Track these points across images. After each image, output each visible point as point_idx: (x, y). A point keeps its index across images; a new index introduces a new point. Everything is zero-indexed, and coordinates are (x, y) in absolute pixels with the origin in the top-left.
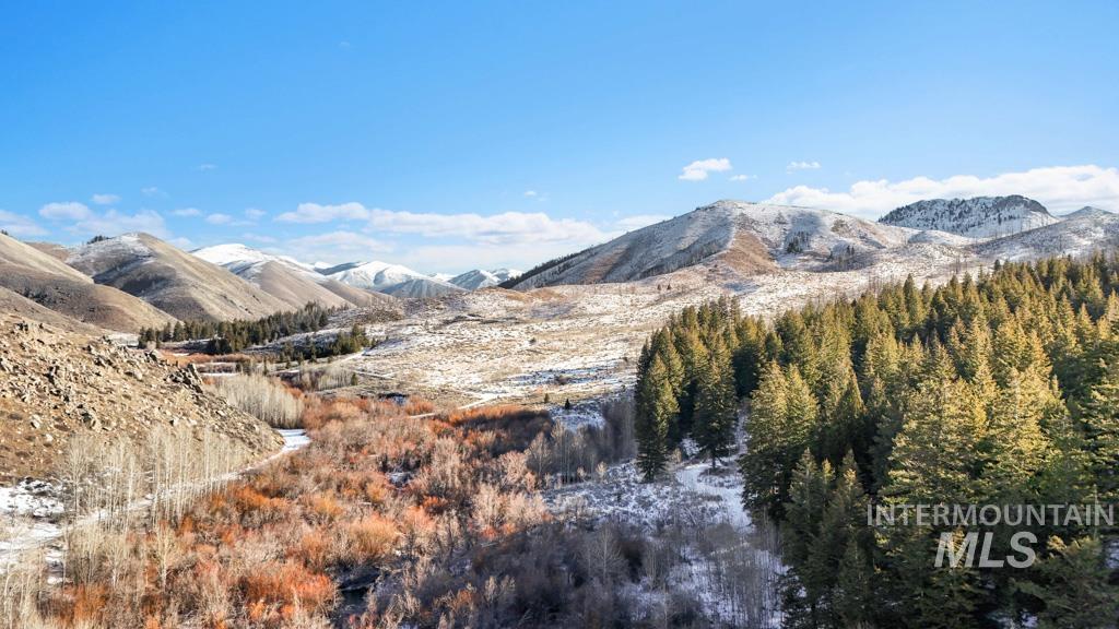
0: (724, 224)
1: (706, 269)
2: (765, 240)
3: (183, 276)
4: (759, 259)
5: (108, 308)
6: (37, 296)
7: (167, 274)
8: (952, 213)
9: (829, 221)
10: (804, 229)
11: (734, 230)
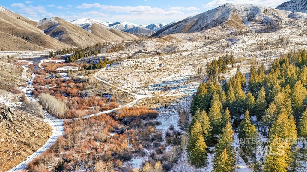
0: (228, 12)
1: (221, 27)
2: (241, 16)
3: (68, 30)
4: (238, 23)
5: (46, 42)
6: (26, 38)
7: (63, 30)
8: (302, 4)
9: (262, 10)
10: (254, 12)
11: (231, 13)
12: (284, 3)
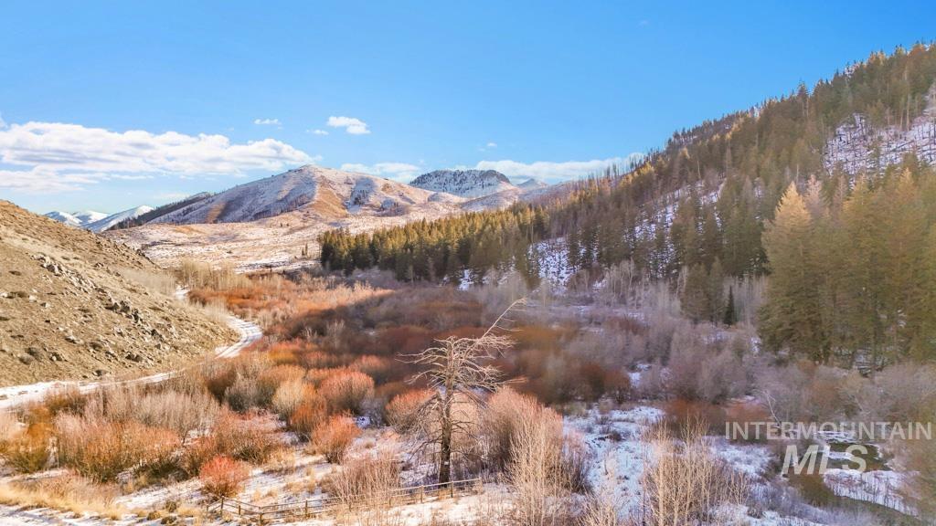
0: (310, 183)
1: (301, 214)
2: (338, 195)
4: (336, 208)
8: (455, 180)
9: (380, 184)
10: (365, 188)
11: (318, 187)
12: (423, 177)
